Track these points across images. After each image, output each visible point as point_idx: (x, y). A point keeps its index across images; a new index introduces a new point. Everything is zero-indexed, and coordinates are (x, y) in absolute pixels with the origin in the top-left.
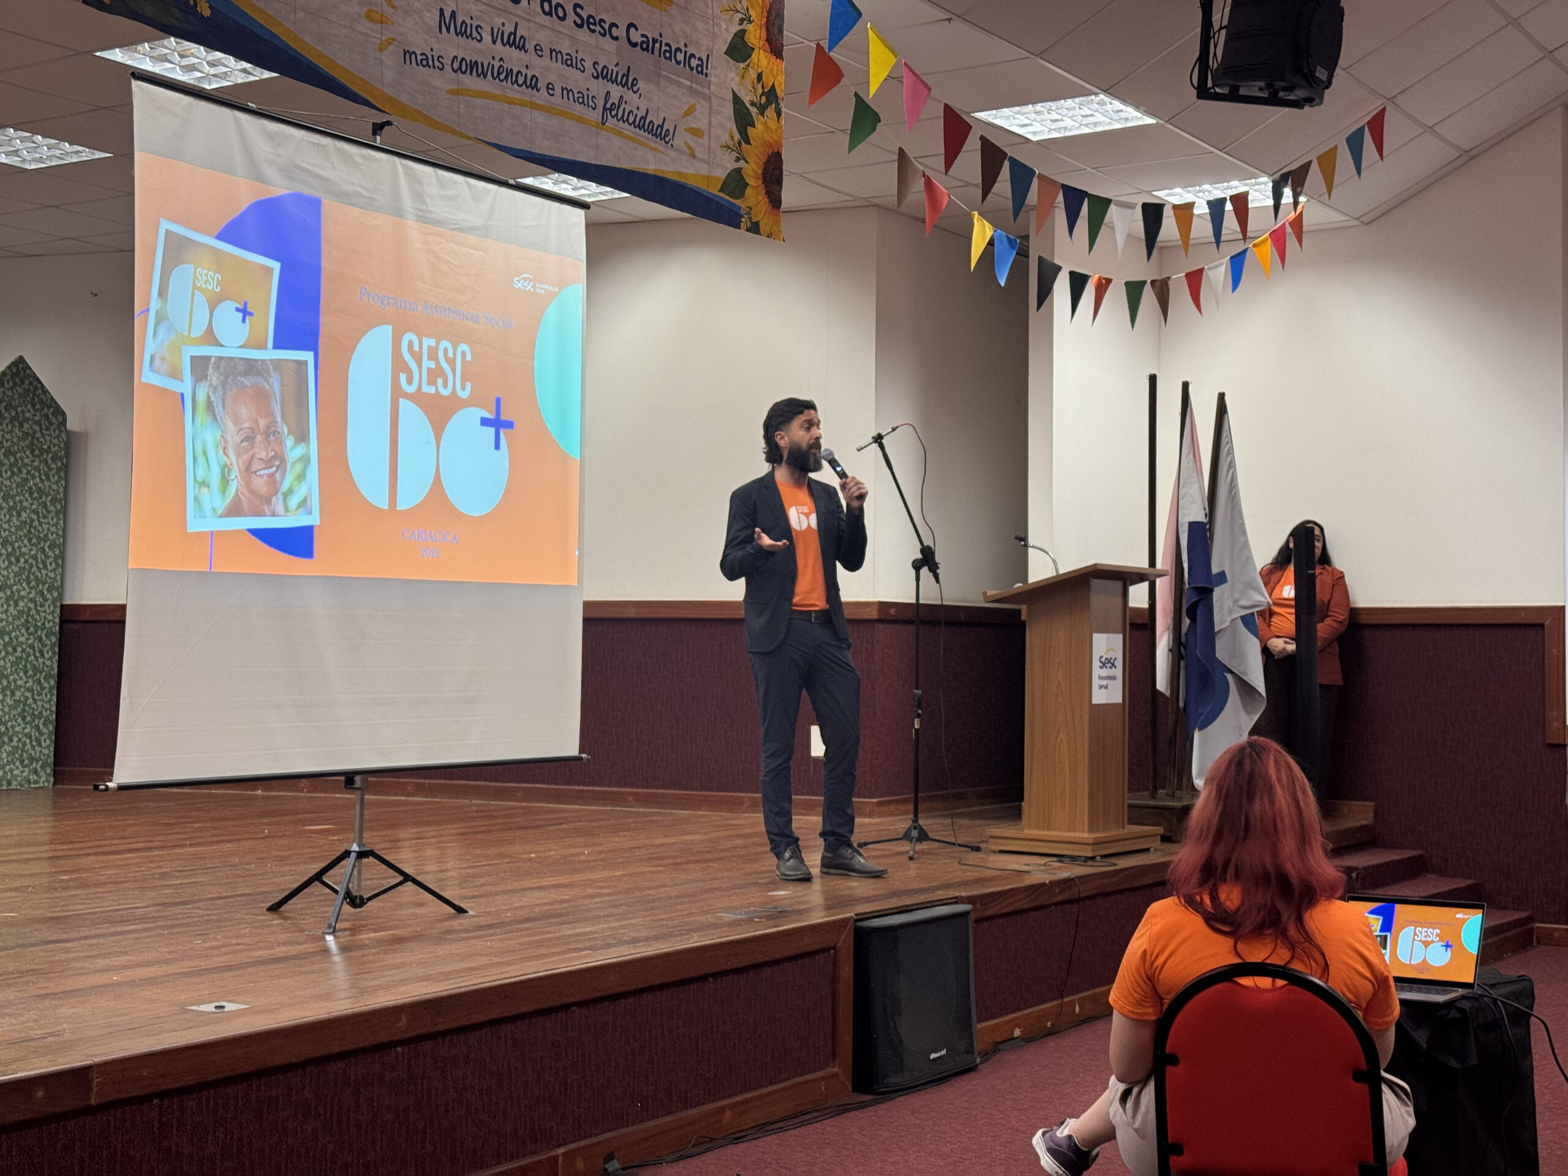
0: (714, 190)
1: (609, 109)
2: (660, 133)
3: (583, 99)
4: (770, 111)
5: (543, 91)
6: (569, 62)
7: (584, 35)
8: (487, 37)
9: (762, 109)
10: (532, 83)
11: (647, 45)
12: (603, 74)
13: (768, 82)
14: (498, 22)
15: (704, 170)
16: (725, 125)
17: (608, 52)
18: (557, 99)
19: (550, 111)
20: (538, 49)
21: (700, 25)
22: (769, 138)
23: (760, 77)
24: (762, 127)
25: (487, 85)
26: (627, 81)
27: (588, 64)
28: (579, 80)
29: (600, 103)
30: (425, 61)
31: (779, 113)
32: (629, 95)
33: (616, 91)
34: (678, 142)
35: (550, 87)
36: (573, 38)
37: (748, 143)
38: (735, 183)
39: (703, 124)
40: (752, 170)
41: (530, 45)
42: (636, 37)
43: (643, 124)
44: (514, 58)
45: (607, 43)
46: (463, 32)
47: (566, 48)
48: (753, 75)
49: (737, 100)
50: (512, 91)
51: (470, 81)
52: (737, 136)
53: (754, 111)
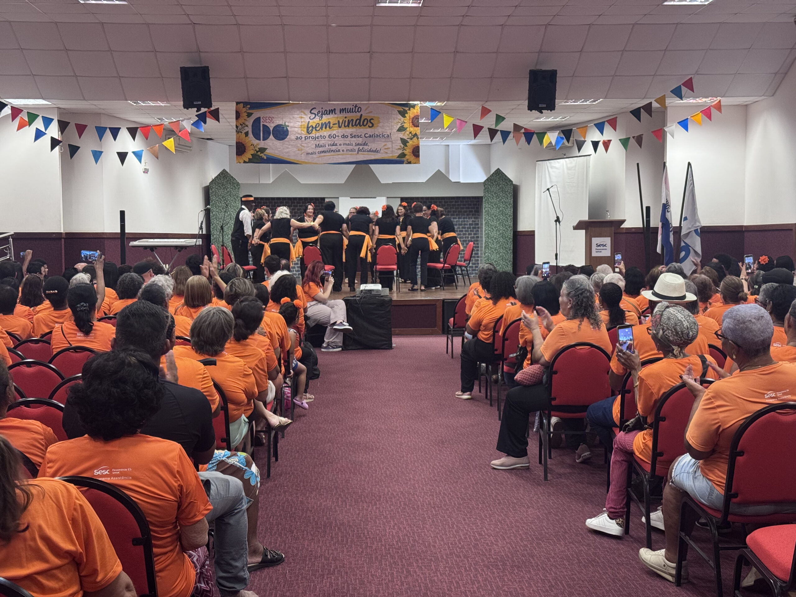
0: (395, 158)
1: (359, 150)
2: (376, 151)
3: (352, 150)
4: (415, 138)
5: (341, 152)
6: (349, 145)
7: (353, 139)
8: (327, 146)
9: (411, 139)
10: (339, 151)
11: (370, 136)
12: (358, 144)
13: (414, 133)
14: (330, 143)
15: (391, 155)
16: (399, 144)
17: (360, 140)
18: (345, 152)
19: (343, 155)
20: (340, 145)
21: (387, 128)
22: (414, 144)
23: (410, 133)
24: (411, 142)
25: (327, 154)
26: (365, 144)
27: (354, 144)
28: (350, 147)
29: (357, 150)
30: (312, 154)
31: (418, 138)
32: (365, 147)
33: (361, 147)
34: (382, 151)
35: (343, 151)
36: (349, 141)
37: (406, 146)
38: (403, 155)
39: (390, 146)
40: (408, 151)
41: (338, 144)
42: (366, 135)
43: (370, 151)
44: (334, 148)
45: (360, 139)
46: (321, 146)
47: (347, 142)
48: (408, 133)
49: (402, 139)
50: (332, 153)
51: (322, 154)
52: (402, 146)
53: (409, 140)
